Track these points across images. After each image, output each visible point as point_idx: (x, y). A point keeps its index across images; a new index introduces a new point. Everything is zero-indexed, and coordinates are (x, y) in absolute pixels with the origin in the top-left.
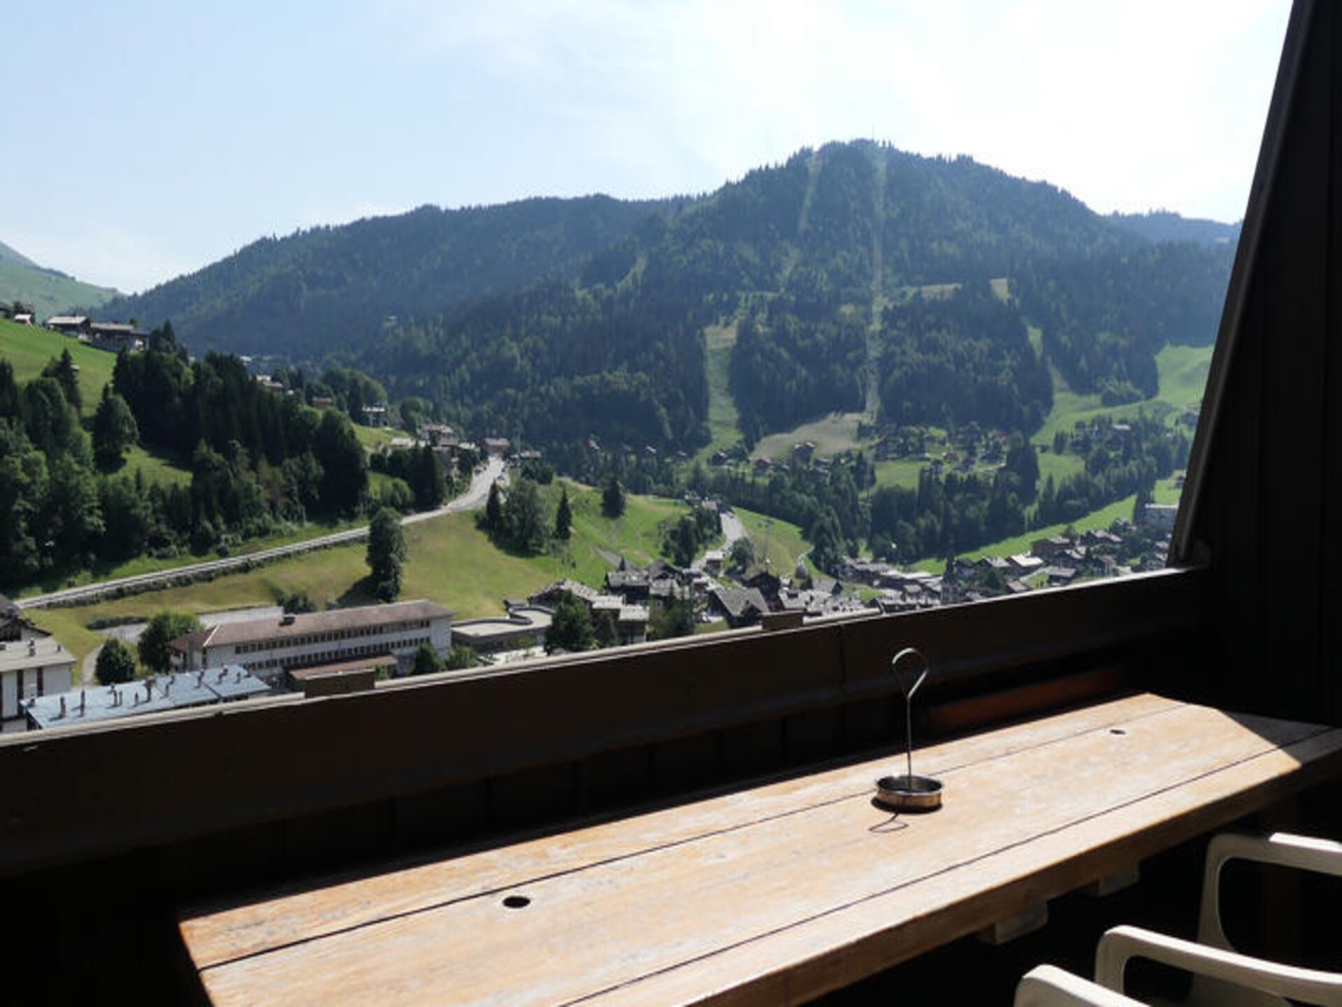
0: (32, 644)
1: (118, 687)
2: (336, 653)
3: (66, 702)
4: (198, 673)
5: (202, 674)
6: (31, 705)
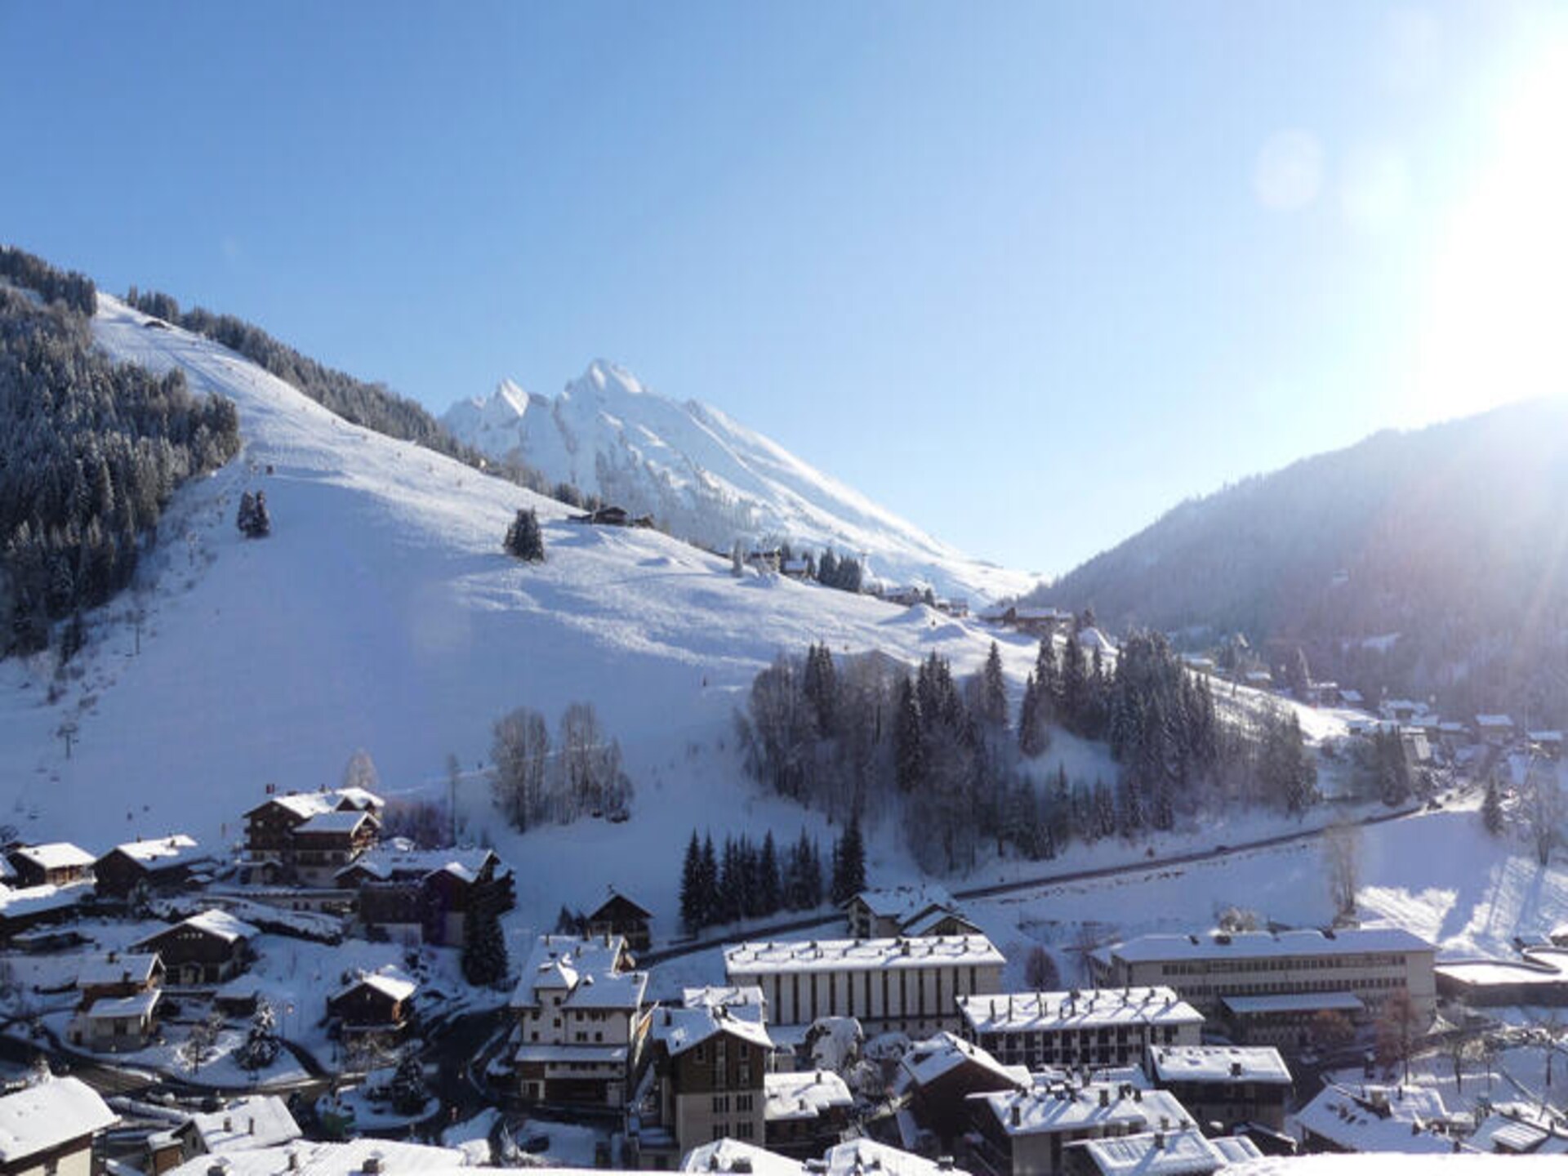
0: (966, 940)
1: (1044, 996)
2: (1282, 985)
3: (996, 1006)
4: (1122, 991)
5: (1128, 994)
6: (965, 1002)
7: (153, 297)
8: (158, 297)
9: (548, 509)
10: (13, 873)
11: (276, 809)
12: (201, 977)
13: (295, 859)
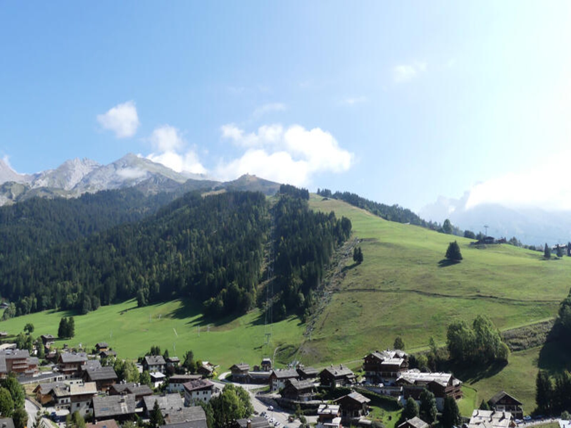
7: (324, 190)
8: (326, 190)
9: (462, 241)
10: (298, 375)
11: (373, 357)
12: (353, 415)
13: (380, 374)
